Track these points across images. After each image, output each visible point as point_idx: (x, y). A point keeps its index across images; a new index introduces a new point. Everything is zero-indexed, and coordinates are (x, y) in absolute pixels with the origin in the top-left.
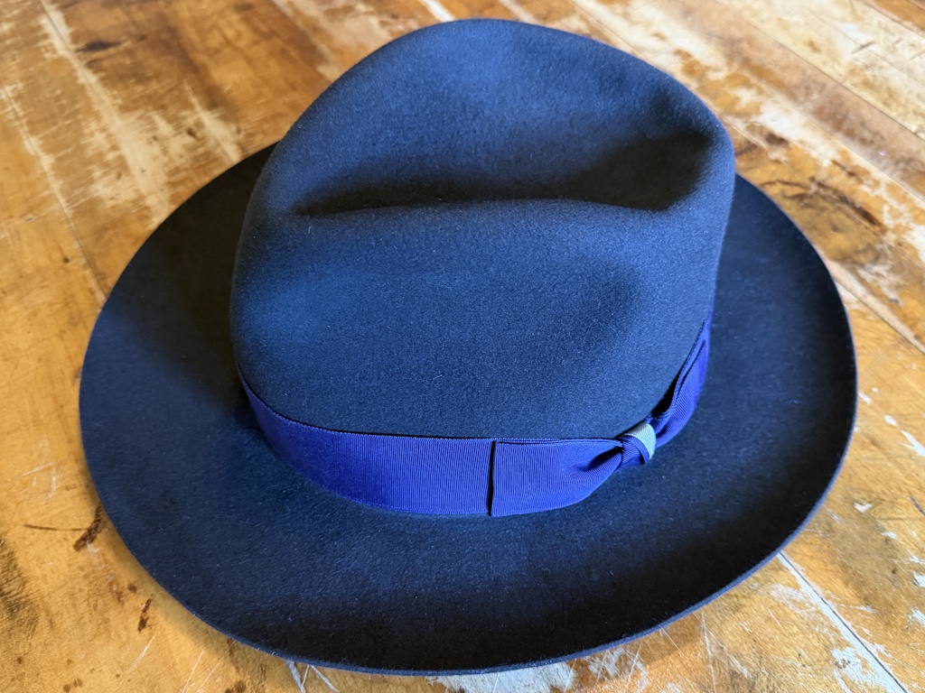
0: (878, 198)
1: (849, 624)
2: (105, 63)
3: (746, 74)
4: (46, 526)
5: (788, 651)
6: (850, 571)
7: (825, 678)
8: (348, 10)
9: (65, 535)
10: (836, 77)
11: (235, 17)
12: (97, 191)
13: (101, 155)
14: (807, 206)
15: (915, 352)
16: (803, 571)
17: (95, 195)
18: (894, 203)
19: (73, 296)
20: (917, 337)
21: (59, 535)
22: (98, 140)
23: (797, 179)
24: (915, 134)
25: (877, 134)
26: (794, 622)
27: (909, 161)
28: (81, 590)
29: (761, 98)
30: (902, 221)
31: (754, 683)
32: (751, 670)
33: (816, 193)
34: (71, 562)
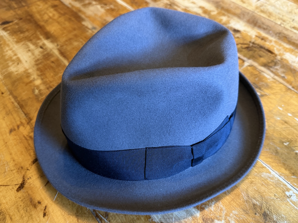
0: (272, 45)
1: (289, 183)
2: (9, 28)
3: (223, 12)
4: (5, 185)
5: (271, 194)
6: (286, 165)
7: (285, 202)
8: (90, 4)
9: (13, 187)
10: (252, 10)
11: (52, 10)
12: (11, 69)
13: (11, 58)
14: (250, 50)
15: (293, 92)
16: (271, 167)
17: (10, 71)
18: (277, 47)
19: (6, 105)
20: (293, 87)
21: (10, 187)
22: (10, 53)
23: (245, 42)
24: (280, 25)
25: (268, 26)
26: (271, 184)
27: (280, 33)
28: (21, 206)
29: (229, 19)
30: (281, 52)
31: (261, 206)
32: (260, 202)
33: (252, 46)
34: (16, 196)
